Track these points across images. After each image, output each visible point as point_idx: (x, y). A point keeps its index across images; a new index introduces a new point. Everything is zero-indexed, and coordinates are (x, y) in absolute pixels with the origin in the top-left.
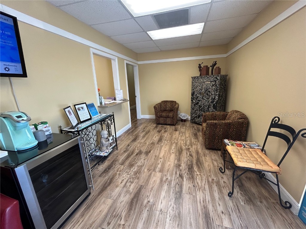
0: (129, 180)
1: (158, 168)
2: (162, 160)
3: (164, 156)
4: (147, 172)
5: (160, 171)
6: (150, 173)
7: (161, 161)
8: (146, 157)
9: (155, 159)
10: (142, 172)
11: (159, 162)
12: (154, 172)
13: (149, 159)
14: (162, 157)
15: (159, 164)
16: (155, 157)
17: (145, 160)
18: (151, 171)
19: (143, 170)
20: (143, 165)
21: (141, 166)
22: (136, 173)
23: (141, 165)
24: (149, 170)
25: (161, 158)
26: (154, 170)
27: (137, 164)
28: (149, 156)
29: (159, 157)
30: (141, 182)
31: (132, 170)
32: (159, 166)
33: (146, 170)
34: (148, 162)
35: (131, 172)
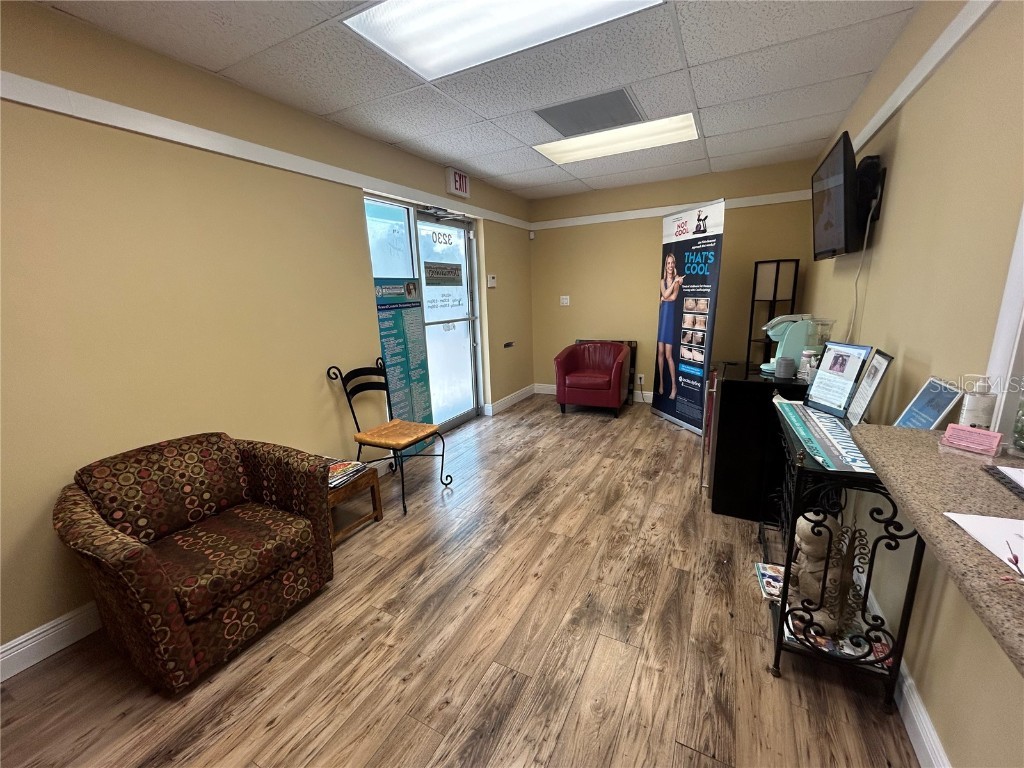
0: (636, 527)
1: (557, 545)
2: (535, 569)
3: (523, 581)
4: (589, 538)
5: (552, 536)
6: (583, 536)
7: (541, 564)
8: (594, 588)
9: (560, 577)
10: (606, 541)
11: (545, 563)
12: (571, 536)
13: (581, 578)
14: (532, 580)
15: (550, 556)
16: (555, 585)
17: (600, 579)
18: (579, 539)
19: (603, 545)
20: (602, 558)
21: (609, 556)
22: (623, 540)
23: (612, 562)
24: (585, 543)
25: (536, 575)
26: (568, 541)
27: (626, 565)
28: (582, 595)
29: (540, 580)
30: (604, 520)
31: (639, 550)
32: (550, 550)
33: (594, 544)
34: (587, 567)
35: (639, 545)
